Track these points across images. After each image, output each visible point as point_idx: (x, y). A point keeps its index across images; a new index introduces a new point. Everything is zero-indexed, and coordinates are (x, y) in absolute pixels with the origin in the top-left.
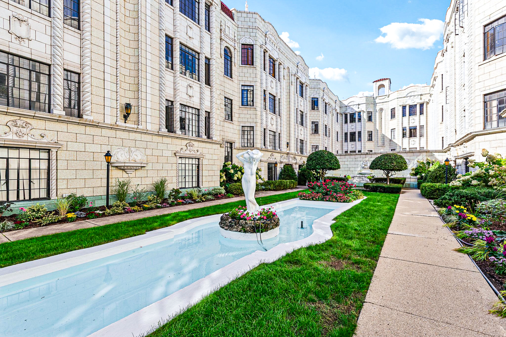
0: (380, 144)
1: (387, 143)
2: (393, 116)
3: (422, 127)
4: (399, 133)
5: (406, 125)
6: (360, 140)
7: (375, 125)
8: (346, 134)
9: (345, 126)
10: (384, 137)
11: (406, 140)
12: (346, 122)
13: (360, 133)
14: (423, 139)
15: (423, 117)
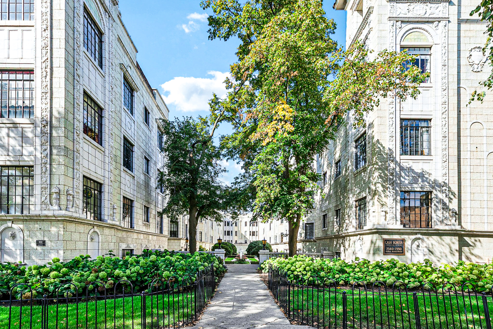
0: (240, 238)
1: (243, 237)
2: (246, 225)
3: (257, 232)
4: (248, 233)
5: (251, 230)
6: (232, 235)
7: (238, 228)
8: (225, 231)
9: (225, 227)
10: (242, 234)
11: (251, 237)
12: (225, 225)
13: (232, 231)
14: (257, 237)
15: (257, 227)
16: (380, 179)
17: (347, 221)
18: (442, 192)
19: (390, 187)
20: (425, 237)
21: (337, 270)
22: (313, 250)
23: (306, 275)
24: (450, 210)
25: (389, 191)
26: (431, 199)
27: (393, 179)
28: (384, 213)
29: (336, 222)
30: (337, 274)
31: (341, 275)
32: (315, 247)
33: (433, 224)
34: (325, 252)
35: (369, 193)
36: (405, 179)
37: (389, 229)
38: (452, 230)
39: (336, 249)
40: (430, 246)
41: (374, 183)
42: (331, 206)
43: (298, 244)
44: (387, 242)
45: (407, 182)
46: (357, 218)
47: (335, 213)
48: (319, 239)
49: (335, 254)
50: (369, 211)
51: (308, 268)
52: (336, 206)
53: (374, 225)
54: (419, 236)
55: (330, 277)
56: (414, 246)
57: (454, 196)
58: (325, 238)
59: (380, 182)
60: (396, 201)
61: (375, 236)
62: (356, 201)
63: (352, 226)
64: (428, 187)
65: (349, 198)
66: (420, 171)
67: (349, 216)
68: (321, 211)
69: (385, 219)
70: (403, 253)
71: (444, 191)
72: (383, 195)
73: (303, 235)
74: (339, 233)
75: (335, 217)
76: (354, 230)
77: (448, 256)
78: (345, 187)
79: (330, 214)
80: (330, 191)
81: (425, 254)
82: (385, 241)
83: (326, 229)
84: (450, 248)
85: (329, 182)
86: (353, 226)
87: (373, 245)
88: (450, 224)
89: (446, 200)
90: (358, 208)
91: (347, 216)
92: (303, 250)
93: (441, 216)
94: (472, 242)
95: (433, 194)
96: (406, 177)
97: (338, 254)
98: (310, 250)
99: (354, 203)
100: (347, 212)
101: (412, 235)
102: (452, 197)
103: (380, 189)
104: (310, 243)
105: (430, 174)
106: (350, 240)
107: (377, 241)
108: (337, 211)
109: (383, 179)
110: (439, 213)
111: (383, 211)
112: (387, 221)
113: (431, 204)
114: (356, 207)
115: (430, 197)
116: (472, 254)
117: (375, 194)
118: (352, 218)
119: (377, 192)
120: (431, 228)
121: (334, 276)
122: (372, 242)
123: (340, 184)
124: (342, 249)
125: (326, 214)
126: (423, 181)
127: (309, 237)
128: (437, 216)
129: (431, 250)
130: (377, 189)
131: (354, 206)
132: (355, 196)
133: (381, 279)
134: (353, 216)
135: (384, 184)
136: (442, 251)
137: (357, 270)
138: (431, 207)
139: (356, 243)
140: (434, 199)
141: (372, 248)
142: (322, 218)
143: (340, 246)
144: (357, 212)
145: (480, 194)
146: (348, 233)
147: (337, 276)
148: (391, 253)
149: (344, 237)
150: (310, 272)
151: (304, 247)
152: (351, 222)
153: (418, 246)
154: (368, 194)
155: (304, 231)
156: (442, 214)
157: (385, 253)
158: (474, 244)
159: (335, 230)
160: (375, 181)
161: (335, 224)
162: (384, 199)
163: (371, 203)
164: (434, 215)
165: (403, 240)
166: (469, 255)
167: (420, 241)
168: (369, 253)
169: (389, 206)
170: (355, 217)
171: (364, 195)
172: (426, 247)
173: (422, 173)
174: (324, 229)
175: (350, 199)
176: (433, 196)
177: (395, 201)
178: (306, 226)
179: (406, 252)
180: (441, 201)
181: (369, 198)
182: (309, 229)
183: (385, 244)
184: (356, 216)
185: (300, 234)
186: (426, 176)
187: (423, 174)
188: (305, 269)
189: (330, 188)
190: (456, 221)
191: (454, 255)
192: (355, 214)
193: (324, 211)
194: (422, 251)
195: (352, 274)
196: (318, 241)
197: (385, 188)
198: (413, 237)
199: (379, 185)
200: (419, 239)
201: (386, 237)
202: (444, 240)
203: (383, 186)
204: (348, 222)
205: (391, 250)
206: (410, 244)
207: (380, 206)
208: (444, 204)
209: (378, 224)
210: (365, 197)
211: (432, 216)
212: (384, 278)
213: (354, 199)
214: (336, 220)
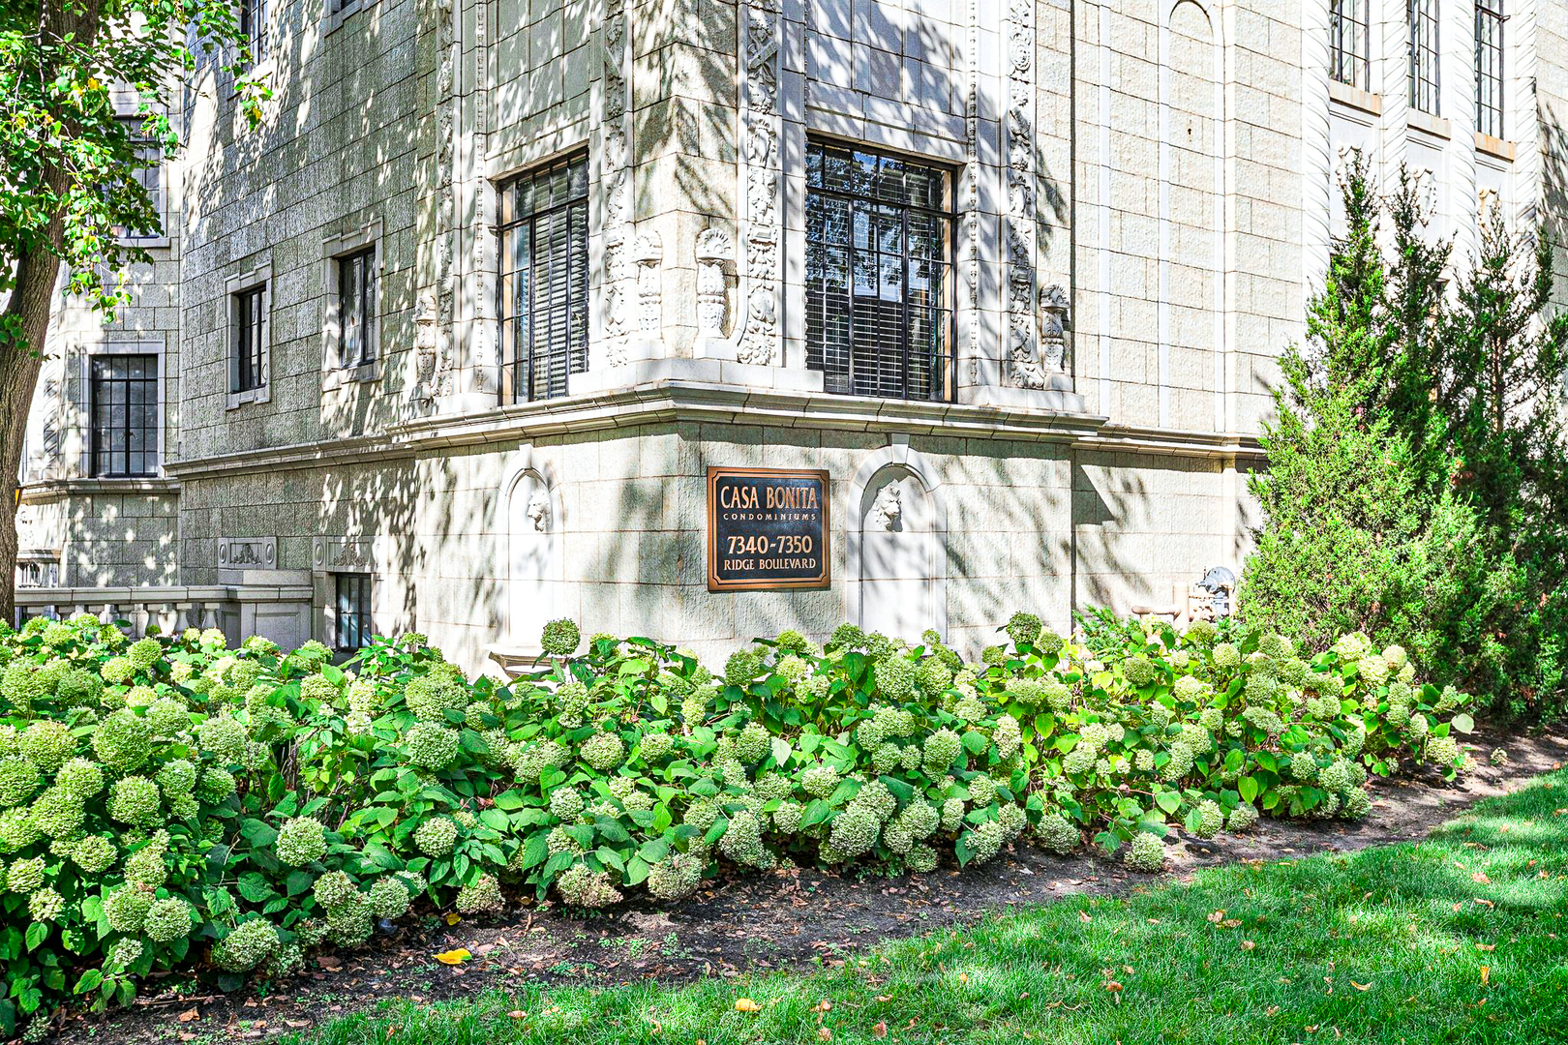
16: (692, 20)
17: (431, 337)
18: (1010, 177)
19: (755, 89)
20: (928, 462)
21: (423, 770)
22: (150, 563)
23: (115, 871)
24: (1040, 295)
25: (747, 121)
26: (955, 218)
27: (769, 34)
28: (713, 278)
29: (331, 352)
30: (440, 809)
31: (468, 818)
32: (164, 540)
33: (963, 379)
34: (250, 576)
35: (613, 116)
36: (834, 56)
37: (748, 399)
38: (1053, 421)
39: (337, 552)
40: (955, 524)
41: (649, 45)
42: (298, 222)
43: (26, 512)
44: (729, 496)
45: (840, 76)
46: (508, 313)
47: (327, 277)
48: (201, 477)
49: (328, 587)
50: (607, 257)
51: (132, 795)
52: (341, 226)
53: (653, 363)
54: (902, 453)
55: (374, 855)
56: (876, 521)
57: (1057, 210)
58: (248, 468)
59: (694, 40)
60: (786, 200)
61: (657, 453)
62: (501, 186)
63: (467, 374)
64: (943, 131)
65: (446, 158)
66: (905, 21)
67: (445, 296)
68: (223, 262)
69: (724, 325)
70: (816, 572)
71: (1017, 173)
72: (709, 145)
73: (75, 447)
74: (358, 430)
75: (332, 309)
76: (481, 402)
77: (1029, 582)
78: (418, 74)
79: (289, 287)
80: (289, 109)
81: (928, 571)
82: (721, 482)
83: (261, 395)
84: (1040, 528)
85: (288, 42)
86: (479, 378)
87: (638, 521)
88: (1039, 381)
89: (1026, 229)
90: (514, 240)
91: (427, 296)
92: (73, 562)
93: (1002, 326)
94: (1113, 494)
95: (965, 184)
96: (840, 47)
97: (355, 586)
98: (124, 563)
99: (489, 199)
100: (428, 270)
101: (867, 445)
102: (1050, 215)
103: (695, 93)
104: (131, 508)
105: (954, 54)
106: (452, 482)
107: (675, 484)
108: (343, 262)
109: (709, 22)
110: (996, 306)
111: (709, 261)
112: (736, 336)
113: (955, 248)
114: (501, 230)
115: (946, 203)
116: (1115, 566)
117: (654, 134)
118: (468, 313)
119: (671, 110)
120: (954, 400)
121: (409, 841)
122: (631, 496)
123: (374, 56)
124: (385, 548)
125: (260, 288)
126: (920, 90)
127: (118, 458)
128: (986, 326)
129: (958, 549)
130: (676, 88)
131: (488, 220)
132: (496, 142)
133: (788, 814)
134: (477, 295)
135: (718, 62)
136: (1006, 552)
137: (602, 747)
138: (954, 266)
139: (501, 508)
140: (969, 218)
141: (631, 545)
142: (225, 315)
143: (370, 527)
144: (507, 268)
145: (1143, 221)
146: (432, 426)
147: (436, 833)
148: (757, 573)
149: (404, 459)
150: (162, 837)
151: (78, 541)
152: (464, 346)
153: (895, 523)
154: (605, 131)
155: (84, 418)
156: (1006, 317)
157: (723, 574)
158: (1122, 504)
159: (329, 408)
160: (660, 24)
161: (331, 360)
162: (717, 176)
163: (624, 200)
164: (967, 318)
165: (823, 482)
166: (1102, 569)
167: (904, 486)
168: (604, 580)
169: (747, 230)
170: (489, 310)
171: (570, 139)
172: (935, 528)
173: (914, 36)
174: (246, 396)
175: (459, 168)
176: (966, 197)
177: (779, 198)
178: (96, 381)
179: (834, 561)
180: (1006, 233)
181: (608, 157)
182: (119, 399)
183: (720, 510)
184: (499, 296)
185: (49, 435)
186: (933, 59)
187: (923, 47)
188: (97, 813)
189: (294, 86)
190: (1063, 367)
191: (1054, 574)
192: (490, 281)
193: (245, 262)
194: (915, 558)
195: (564, 798)
196: (192, 494)
197: (725, 95)
198: (872, 459)
199: (685, 62)
200: (898, 471)
201: (725, 455)
202: (1016, 481)
203: (710, 74)
204: (442, 342)
205: (757, 556)
206: (857, 511)
207: (692, 223)
208: (1018, 255)
209: (682, 359)
210: (579, 156)
211: (960, 323)
212: (803, 796)
213: (489, 167)
214: (334, 328)
